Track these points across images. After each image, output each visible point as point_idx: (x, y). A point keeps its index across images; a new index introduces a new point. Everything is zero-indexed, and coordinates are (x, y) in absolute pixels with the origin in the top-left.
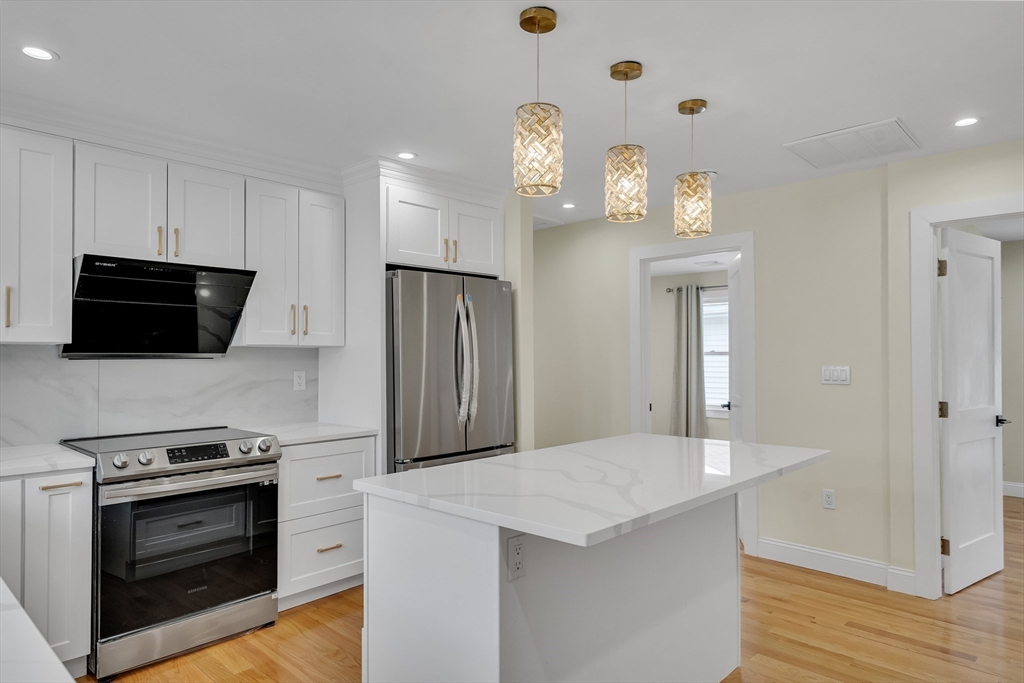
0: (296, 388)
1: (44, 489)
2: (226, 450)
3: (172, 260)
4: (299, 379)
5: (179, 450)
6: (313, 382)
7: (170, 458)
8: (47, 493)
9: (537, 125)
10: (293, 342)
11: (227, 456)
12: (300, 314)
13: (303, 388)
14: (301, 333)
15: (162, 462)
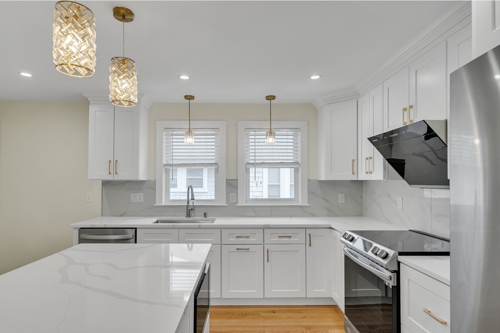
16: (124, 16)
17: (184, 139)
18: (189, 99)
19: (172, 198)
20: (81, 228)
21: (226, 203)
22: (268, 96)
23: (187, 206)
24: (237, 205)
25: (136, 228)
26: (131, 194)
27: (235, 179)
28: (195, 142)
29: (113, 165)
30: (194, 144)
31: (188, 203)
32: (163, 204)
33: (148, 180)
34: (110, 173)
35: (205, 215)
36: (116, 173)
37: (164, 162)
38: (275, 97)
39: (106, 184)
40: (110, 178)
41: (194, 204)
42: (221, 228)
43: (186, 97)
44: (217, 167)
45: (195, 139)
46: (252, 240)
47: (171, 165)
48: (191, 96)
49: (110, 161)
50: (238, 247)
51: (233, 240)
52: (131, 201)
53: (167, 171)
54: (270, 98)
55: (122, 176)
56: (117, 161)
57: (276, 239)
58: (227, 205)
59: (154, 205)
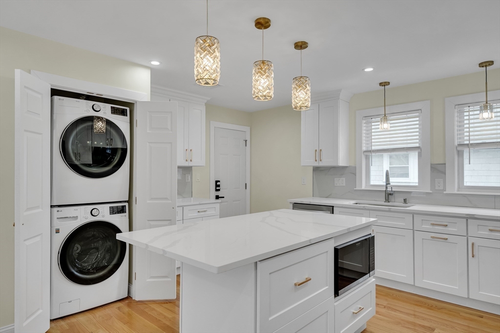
16: (301, 46)
17: (379, 125)
18: (384, 86)
19: (372, 183)
20: (295, 203)
21: (431, 190)
22: (482, 63)
23: (386, 191)
24: (445, 192)
25: (333, 207)
26: (335, 179)
27: (442, 163)
28: (391, 127)
29: (318, 153)
30: (389, 129)
31: (387, 188)
32: (363, 187)
33: (349, 166)
34: (316, 161)
35: (405, 201)
36: (321, 161)
37: (364, 149)
38: (493, 62)
39: (316, 169)
40: (316, 164)
41: (393, 190)
42: (414, 214)
43: (381, 84)
44: (420, 150)
45: (391, 124)
46: (450, 229)
47: (370, 151)
48: (385, 82)
49: (316, 151)
50: (433, 235)
51: (427, 227)
52: (335, 185)
53: (367, 158)
54: (484, 65)
55: (326, 162)
56: (321, 150)
57: (485, 233)
58: (431, 192)
59: (355, 189)
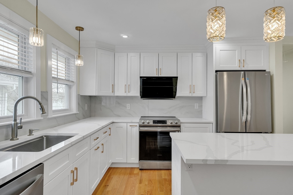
0: (195, 108)
1: (130, 126)
2: (166, 122)
3: (160, 76)
4: (196, 105)
5: (156, 121)
6: (201, 106)
7: (153, 123)
8: (131, 127)
9: (218, 15)
10: (190, 95)
11: (166, 124)
12: (192, 88)
13: (198, 108)
14: (193, 93)
15: (151, 123)
31: (15, 120)
35: (31, 132)
42: (91, 135)
